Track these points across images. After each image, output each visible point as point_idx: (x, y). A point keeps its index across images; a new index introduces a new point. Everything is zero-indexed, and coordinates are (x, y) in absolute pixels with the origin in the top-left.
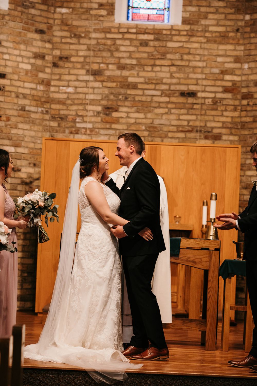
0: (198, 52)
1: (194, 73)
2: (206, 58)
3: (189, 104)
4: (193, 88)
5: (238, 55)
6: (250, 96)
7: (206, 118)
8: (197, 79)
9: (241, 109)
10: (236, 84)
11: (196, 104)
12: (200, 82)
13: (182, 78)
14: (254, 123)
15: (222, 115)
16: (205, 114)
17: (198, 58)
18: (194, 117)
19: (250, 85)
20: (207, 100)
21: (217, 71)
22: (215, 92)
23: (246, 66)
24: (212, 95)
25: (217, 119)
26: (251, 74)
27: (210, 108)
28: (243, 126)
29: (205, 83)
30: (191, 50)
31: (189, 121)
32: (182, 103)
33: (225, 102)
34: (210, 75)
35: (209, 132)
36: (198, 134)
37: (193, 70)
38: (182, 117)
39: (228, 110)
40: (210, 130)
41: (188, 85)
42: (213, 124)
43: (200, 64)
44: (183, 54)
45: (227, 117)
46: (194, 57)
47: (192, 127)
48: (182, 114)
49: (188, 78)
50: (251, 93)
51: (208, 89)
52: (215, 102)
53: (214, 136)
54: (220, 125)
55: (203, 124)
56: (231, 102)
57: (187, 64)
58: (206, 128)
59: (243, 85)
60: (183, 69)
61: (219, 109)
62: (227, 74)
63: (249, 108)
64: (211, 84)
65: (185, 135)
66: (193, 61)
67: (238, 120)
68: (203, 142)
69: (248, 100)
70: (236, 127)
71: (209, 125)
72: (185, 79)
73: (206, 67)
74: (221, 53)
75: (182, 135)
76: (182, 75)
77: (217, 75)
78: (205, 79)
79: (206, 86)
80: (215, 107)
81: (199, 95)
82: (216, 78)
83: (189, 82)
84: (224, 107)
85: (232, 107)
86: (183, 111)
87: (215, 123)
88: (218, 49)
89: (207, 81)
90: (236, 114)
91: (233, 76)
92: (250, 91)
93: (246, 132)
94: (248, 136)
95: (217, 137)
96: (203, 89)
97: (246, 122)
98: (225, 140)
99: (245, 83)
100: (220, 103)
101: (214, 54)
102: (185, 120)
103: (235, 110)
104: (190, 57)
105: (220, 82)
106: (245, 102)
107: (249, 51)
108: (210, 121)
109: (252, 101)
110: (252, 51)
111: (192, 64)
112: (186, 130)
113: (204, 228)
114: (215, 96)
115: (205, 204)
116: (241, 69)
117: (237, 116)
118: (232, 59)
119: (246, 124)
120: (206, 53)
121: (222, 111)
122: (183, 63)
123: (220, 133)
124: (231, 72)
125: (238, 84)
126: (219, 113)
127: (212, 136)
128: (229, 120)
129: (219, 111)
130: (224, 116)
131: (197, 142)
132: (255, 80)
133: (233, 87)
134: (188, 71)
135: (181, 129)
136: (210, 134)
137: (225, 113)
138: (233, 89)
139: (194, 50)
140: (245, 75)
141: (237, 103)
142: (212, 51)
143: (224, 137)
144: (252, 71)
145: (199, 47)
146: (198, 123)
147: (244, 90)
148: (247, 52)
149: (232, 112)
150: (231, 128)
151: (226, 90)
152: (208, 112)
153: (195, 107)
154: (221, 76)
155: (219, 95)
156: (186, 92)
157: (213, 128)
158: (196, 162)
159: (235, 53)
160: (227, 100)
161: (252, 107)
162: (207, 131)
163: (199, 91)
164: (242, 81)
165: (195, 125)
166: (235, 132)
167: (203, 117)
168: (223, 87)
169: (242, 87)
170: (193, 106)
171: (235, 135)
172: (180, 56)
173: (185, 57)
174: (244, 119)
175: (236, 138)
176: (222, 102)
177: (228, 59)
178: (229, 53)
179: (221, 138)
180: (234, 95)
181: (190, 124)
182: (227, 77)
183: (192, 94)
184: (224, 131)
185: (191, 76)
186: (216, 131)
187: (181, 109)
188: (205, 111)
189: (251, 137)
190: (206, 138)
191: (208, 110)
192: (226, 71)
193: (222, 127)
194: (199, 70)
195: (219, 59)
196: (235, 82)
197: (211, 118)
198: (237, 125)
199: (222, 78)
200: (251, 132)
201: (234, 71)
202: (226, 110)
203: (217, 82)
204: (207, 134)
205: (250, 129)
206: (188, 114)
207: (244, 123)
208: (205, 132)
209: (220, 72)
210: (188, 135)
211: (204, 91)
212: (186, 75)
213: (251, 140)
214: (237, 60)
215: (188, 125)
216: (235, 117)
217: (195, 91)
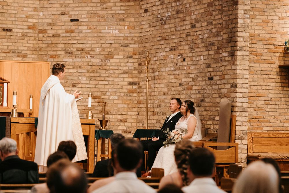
0: (13, 5)
1: (11, 17)
2: (17, 8)
3: (8, 35)
4: (10, 26)
5: (36, 7)
6: (45, 32)
7: (18, 44)
8: (12, 21)
9: (38, 39)
10: (35, 24)
11: (12, 36)
12: (14, 22)
13: (3, 20)
14: (48, 48)
15: (27, 43)
16: (17, 42)
17: (12, 8)
18: (11, 44)
19: (44, 25)
20: (18, 34)
21: (24, 16)
22: (23, 29)
23: (41, 14)
24: (21, 31)
25: (24, 45)
26: (45, 19)
27: (20, 39)
28: (40, 49)
29: (17, 23)
30: (9, 3)
31: (8, 46)
32: (4, 35)
33: (29, 35)
34: (20, 19)
35: (20, 53)
36: (14, 54)
37: (10, 15)
38: (4, 44)
39: (31, 39)
40: (21, 52)
41: (7, 24)
42: (22, 48)
43: (14, 12)
44: (3, 5)
45: (30, 44)
46: (10, 8)
47: (10, 50)
48: (4, 42)
49: (7, 20)
50: (45, 30)
51: (19, 27)
52: (23, 35)
53: (23, 55)
54: (26, 48)
55: (16, 48)
56: (32, 35)
57: (6, 11)
58: (18, 50)
59: (40, 25)
60: (4, 15)
61: (25, 39)
62: (30, 18)
63: (44, 39)
64: (20, 24)
65: (6, 55)
66: (9, 10)
67: (37, 46)
68: (17, 59)
69: (44, 34)
70: (35, 50)
71: (20, 48)
72: (5, 21)
73: (17, 13)
74: (26, 5)
75: (4, 55)
76: (3, 19)
77: (24, 19)
78: (17, 21)
79: (17, 25)
80: (23, 37)
81: (14, 30)
82: (24, 20)
83: (8, 22)
84: (28, 38)
85: (33, 38)
86: (4, 40)
87: (23, 47)
88: (24, 3)
89: (18, 22)
90: (36, 42)
91: (34, 20)
92: (44, 28)
93: (43, 53)
94: (44, 56)
95: (25, 56)
96: (16, 27)
97: (42, 47)
98: (30, 58)
99: (41, 24)
100: (26, 35)
101: (22, 6)
102: (5, 46)
103: (35, 39)
104: (8, 8)
105: (25, 23)
106: (41, 35)
107: (43, 5)
108: (20, 46)
109: (46, 35)
110: (45, 5)
111: (9, 12)
112: (7, 52)
113: (31, 111)
114: (23, 31)
115: (31, 97)
116: (38, 15)
117: (36, 43)
118: (32, 9)
119: (42, 48)
120: (17, 5)
121: (27, 40)
122: (4, 11)
123: (26, 54)
124: (32, 17)
125: (36, 24)
126: (26, 41)
127: (22, 55)
128: (31, 45)
129: (25, 40)
130: (29, 43)
131: (13, 59)
132: (47, 22)
133: (33, 26)
134: (7, 16)
135: (3, 51)
136: (21, 54)
137: (29, 42)
138: (33, 27)
139: (10, 3)
140: (41, 19)
141: (36, 35)
142: (21, 4)
143: (29, 56)
144: (45, 17)
145: (13, 2)
146: (13, 48)
147: (41, 28)
148: (42, 5)
149: (33, 41)
150: (32, 50)
151: (29, 28)
152: (19, 41)
153: (11, 37)
154: (26, 19)
155: (25, 31)
156: (6, 29)
157: (22, 50)
158: (24, 72)
159: (34, 6)
160: (30, 34)
161: (47, 38)
162: (18, 52)
163: (14, 28)
164: (38, 22)
165: (12, 49)
166: (35, 52)
167: (16, 44)
168: (27, 25)
169: (39, 26)
170: (10, 37)
171: (35, 55)
172: (2, 7)
173: (5, 7)
174: (40, 45)
175: (36, 56)
176: (27, 35)
177: (30, 9)
178: (30, 5)
179: (27, 56)
180: (34, 31)
181: (9, 48)
182: (30, 20)
183: (9, 30)
184: (28, 52)
185: (9, 19)
186: (24, 52)
187: (3, 39)
188: (18, 40)
189: (46, 56)
190: (18, 56)
191: (19, 39)
192: (29, 16)
193: (28, 50)
194: (13, 16)
195: (25, 9)
196: (34, 23)
197: (21, 44)
198: (36, 49)
199: (27, 21)
200: (46, 53)
201: (34, 17)
202: (29, 40)
203: (24, 22)
204: (18, 54)
205: (45, 51)
206: (7, 42)
207: (41, 48)
208: (18, 53)
209: (26, 17)
210: (8, 54)
211: (17, 28)
212: (6, 18)
213: (46, 58)
214: (35, 10)
215: (7, 49)
216: (35, 44)
217: (11, 28)
